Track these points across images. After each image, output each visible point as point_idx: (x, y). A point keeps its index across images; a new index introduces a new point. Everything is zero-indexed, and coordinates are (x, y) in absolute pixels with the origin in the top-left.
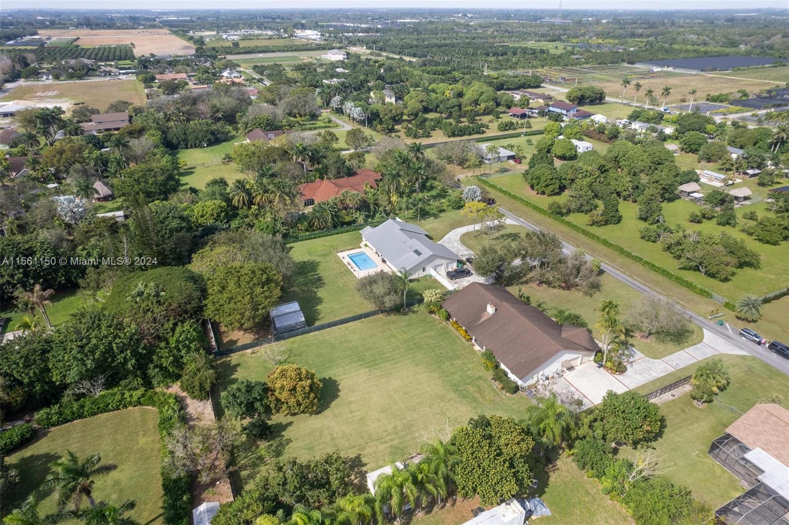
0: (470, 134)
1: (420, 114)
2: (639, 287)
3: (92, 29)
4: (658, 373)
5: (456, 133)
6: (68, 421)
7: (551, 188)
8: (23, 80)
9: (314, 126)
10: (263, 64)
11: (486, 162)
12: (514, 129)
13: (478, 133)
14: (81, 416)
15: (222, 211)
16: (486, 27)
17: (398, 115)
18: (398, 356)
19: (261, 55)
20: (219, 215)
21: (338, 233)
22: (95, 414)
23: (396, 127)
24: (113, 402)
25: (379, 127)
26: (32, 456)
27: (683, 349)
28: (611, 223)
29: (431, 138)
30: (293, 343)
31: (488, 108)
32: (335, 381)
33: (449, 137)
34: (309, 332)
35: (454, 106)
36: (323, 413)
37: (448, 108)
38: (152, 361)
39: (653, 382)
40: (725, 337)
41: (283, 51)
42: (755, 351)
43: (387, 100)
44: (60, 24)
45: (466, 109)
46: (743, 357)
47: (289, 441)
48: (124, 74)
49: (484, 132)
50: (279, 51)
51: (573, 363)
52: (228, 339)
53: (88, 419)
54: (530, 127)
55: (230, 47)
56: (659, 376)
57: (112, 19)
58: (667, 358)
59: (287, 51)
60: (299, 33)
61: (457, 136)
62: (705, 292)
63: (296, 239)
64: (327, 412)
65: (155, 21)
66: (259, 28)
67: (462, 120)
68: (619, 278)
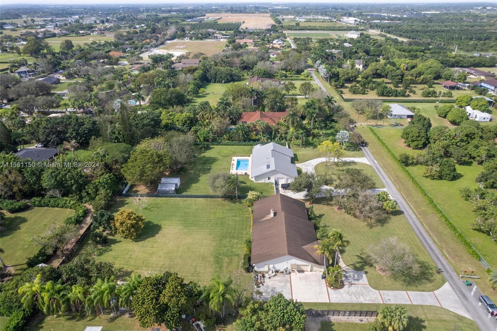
0: (396, 96)
1: (370, 77)
2: (421, 233)
3: (232, 13)
4: (365, 300)
5: (385, 94)
6: (42, 206)
7: (416, 143)
8: (177, 39)
9: (298, 78)
10: (301, 37)
11: (389, 117)
12: (436, 97)
13: (404, 96)
14: (47, 206)
15: (188, 120)
16: (492, 17)
17: (352, 77)
18: (206, 225)
19: (308, 32)
20: (186, 122)
21: (245, 145)
22: (54, 207)
23: (346, 85)
24: (62, 203)
25: (333, 83)
26: (19, 217)
27: (406, 290)
28: (445, 179)
29: (365, 95)
30: (162, 200)
31: (426, 79)
32: (161, 228)
33: (380, 96)
34: (175, 197)
35: (398, 75)
36: (138, 243)
37: (393, 76)
38: (85, 189)
39: (353, 305)
40: (461, 296)
41: (324, 30)
42: (480, 318)
43: (357, 66)
44: (219, 10)
45: (407, 78)
46: (461, 318)
47: (111, 250)
48: (224, 38)
49: (409, 96)
50: (321, 30)
51: (303, 268)
52: (136, 189)
53: (50, 208)
54: (451, 96)
55: (294, 26)
56: (364, 302)
57: (245, 8)
58: (385, 292)
59: (326, 30)
60: (345, 19)
61: (385, 96)
62: (477, 254)
63: (219, 144)
64: (141, 243)
65: (268, 9)
66: (322, 14)
67: (400, 85)
68: (411, 221)
